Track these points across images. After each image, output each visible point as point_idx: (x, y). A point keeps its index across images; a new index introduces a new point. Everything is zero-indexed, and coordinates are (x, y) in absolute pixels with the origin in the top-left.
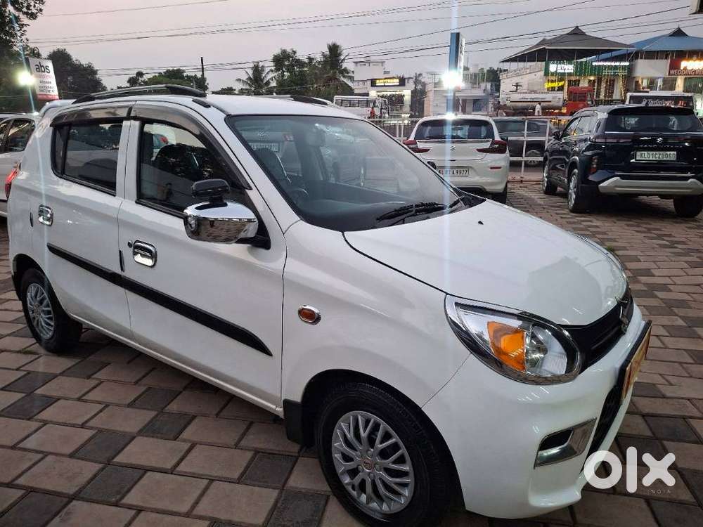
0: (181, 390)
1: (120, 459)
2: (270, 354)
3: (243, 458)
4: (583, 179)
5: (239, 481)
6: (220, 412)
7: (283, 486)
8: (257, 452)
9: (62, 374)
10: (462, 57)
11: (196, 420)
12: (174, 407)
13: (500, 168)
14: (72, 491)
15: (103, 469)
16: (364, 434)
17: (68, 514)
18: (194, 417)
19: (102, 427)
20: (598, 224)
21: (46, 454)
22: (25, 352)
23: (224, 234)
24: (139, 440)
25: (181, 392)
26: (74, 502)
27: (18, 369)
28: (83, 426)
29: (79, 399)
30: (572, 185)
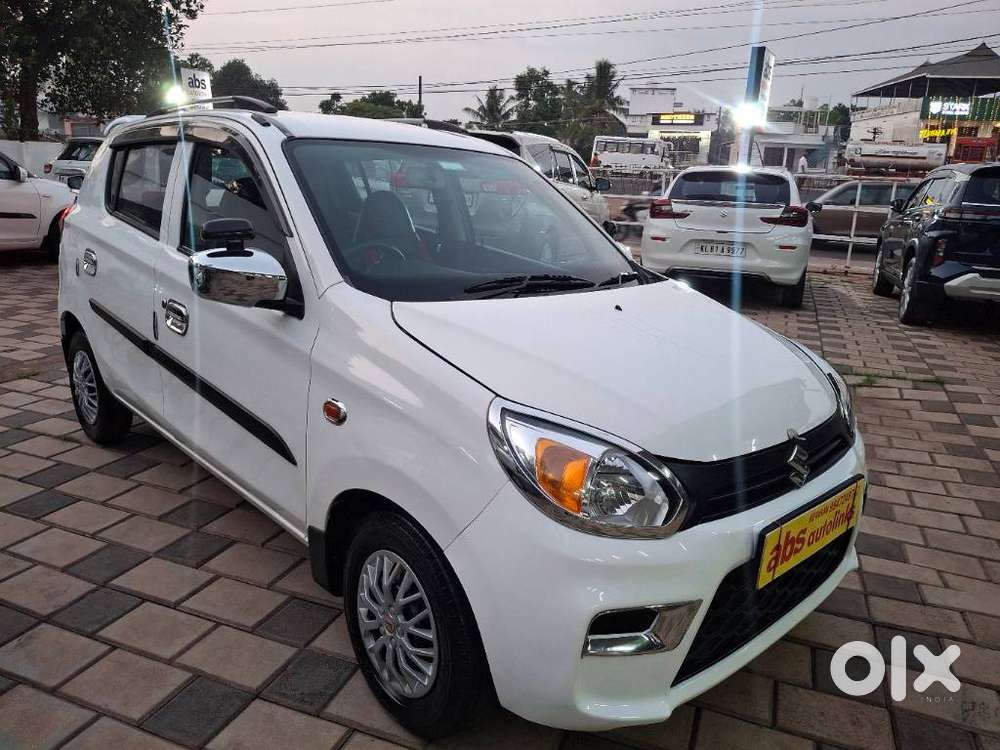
0: (234, 506)
1: (118, 582)
2: (295, 463)
3: (270, 601)
4: (923, 274)
5: (252, 631)
6: (268, 541)
7: (307, 645)
8: (293, 597)
9: (97, 470)
10: (768, 84)
11: (235, 547)
12: (214, 528)
13: (793, 248)
14: (45, 612)
15: (93, 591)
16: (386, 582)
17: (30, 638)
18: (234, 542)
19: (115, 540)
20: (936, 343)
21: (35, 563)
22: (66, 439)
23: (254, 293)
24: (154, 562)
25: (231, 509)
26: (43, 625)
27: (47, 458)
28: (93, 536)
29: (104, 503)
30: (907, 281)
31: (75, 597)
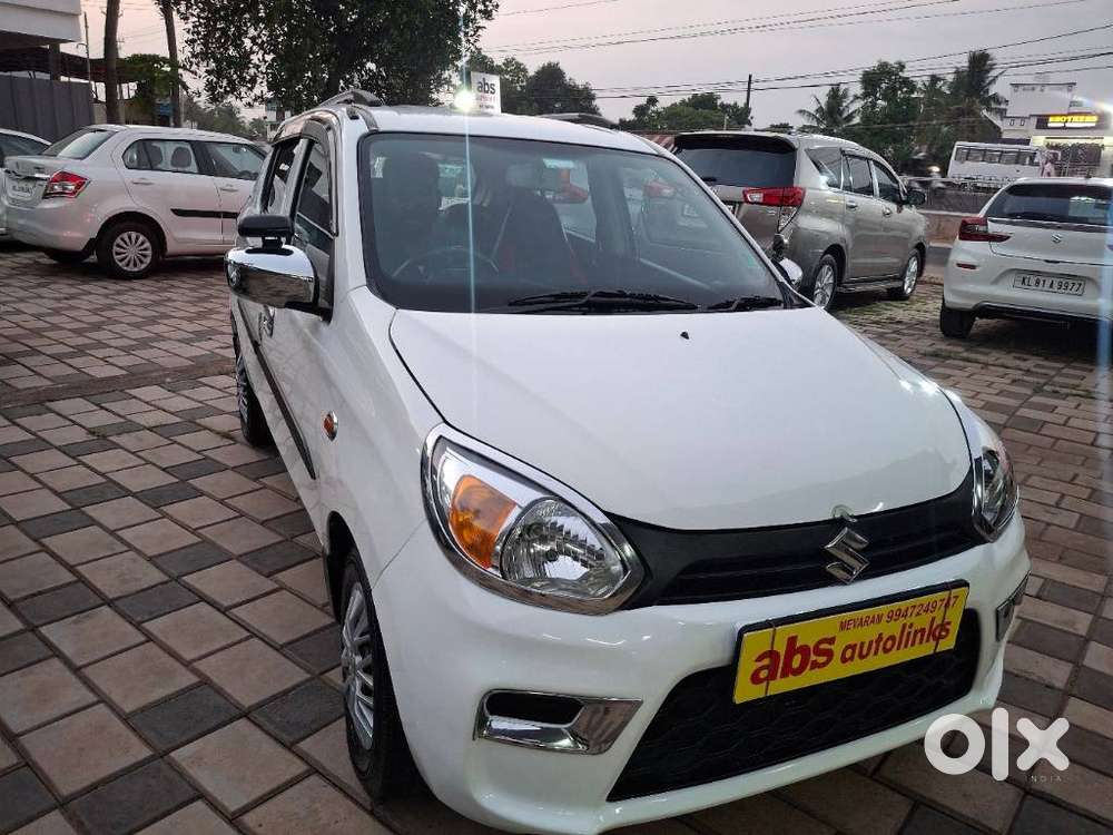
1: (189, 578)
2: (314, 477)
3: (314, 622)
5: (278, 649)
7: (322, 673)
9: (235, 468)
14: (113, 596)
15: (163, 583)
17: (87, 617)
19: (211, 538)
21: (131, 549)
22: (226, 436)
24: (233, 565)
27: (199, 452)
28: (194, 531)
29: (221, 501)
31: (146, 586)
